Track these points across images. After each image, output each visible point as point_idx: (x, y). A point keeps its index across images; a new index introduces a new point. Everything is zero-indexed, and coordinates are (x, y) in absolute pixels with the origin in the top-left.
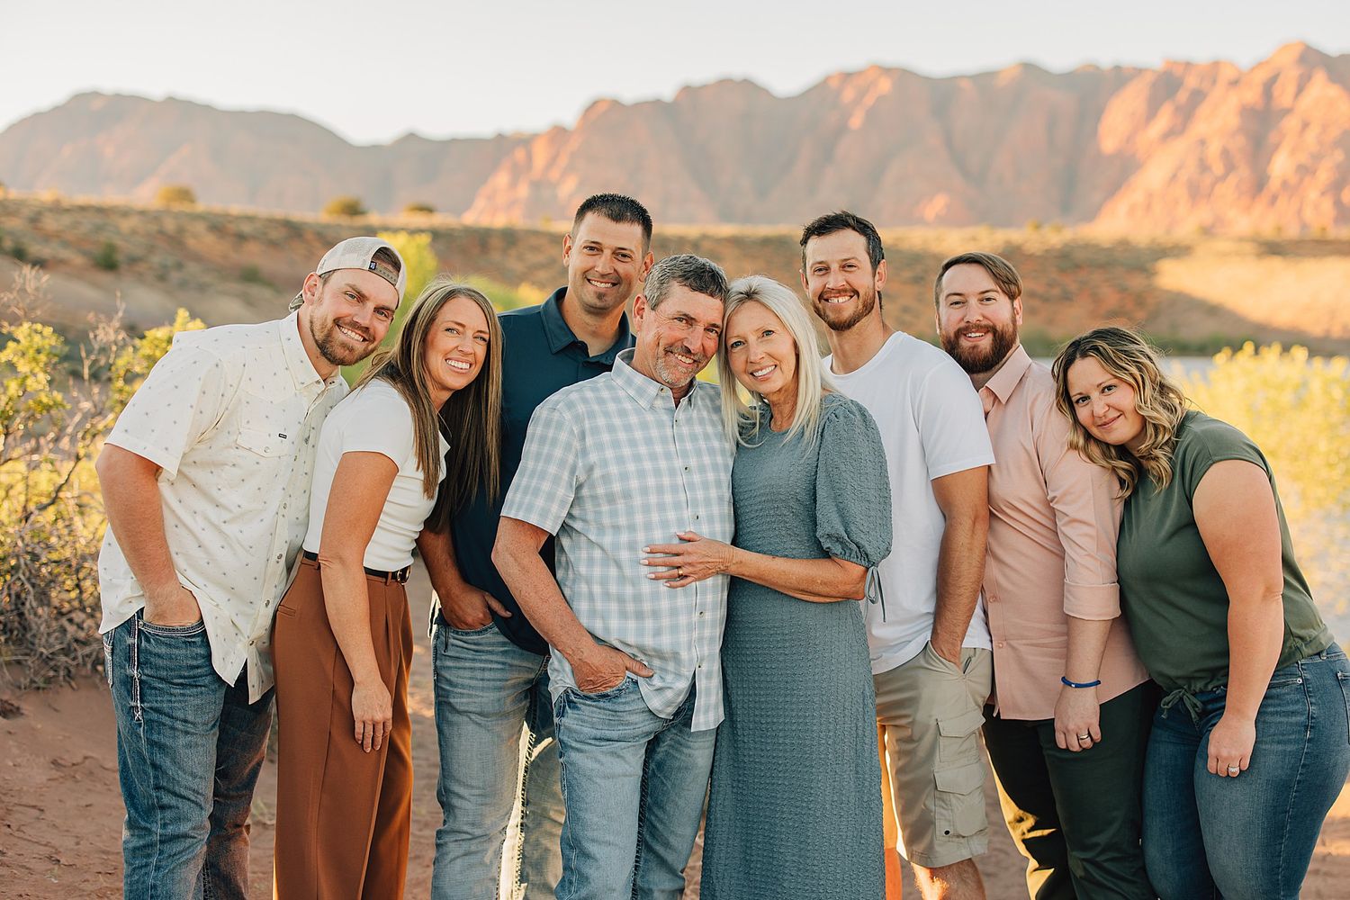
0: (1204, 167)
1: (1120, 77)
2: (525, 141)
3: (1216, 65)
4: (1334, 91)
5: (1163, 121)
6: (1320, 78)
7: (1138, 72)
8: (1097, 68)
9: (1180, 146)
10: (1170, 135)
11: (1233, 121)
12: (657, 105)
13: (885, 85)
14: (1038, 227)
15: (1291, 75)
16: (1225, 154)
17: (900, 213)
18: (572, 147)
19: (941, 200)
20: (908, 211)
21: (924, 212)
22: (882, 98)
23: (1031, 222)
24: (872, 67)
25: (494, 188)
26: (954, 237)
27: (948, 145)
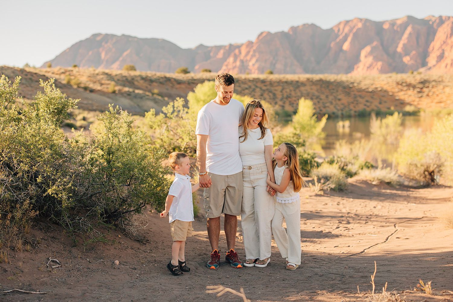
1: (442, 20)
2: (239, 47)
7: (449, 18)
8: (433, 16)
12: (283, 33)
13: (360, 25)
17: (365, 68)
18: (254, 48)
19: (380, 64)
20: (368, 68)
21: (374, 68)
22: (359, 29)
23: (411, 71)
24: (356, 18)
25: (229, 63)
26: (384, 76)
27: (382, 44)
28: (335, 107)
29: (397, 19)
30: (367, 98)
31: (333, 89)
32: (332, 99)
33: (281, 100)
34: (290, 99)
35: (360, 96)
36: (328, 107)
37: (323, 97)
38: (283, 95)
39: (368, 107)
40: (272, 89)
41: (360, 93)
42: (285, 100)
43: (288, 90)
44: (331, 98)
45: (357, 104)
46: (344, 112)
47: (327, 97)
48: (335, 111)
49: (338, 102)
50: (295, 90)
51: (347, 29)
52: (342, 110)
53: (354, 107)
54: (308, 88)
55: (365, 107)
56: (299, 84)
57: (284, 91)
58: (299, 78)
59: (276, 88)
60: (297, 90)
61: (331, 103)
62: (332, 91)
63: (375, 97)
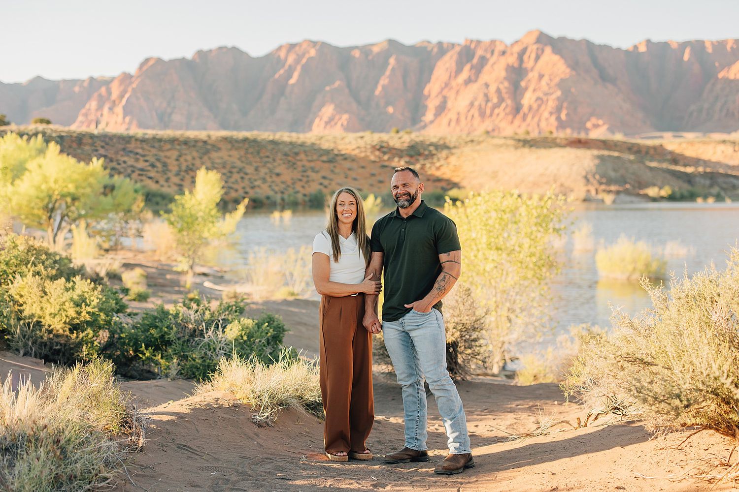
0: (488, 99)
1: (442, 49)
2: (107, 83)
3: (493, 42)
4: (556, 58)
5: (465, 74)
6: (548, 50)
7: (453, 45)
8: (429, 42)
9: (474, 87)
10: (468, 82)
11: (503, 74)
12: (183, 60)
13: (313, 52)
14: (398, 132)
15: (533, 49)
16: (498, 91)
17: (323, 124)
18: (134, 86)
19: (345, 117)
20: (327, 123)
21: (336, 124)
22: (311, 59)
23: (394, 129)
24: (305, 41)
25: (89, 109)
26: (351, 136)
27: (349, 86)
28: (270, 186)
29: (373, 45)
30: (323, 173)
31: (268, 157)
32: (266, 174)
33: (177, 175)
34: (192, 174)
35: (313, 169)
36: (259, 186)
37: (250, 170)
38: (179, 166)
39: (326, 187)
40: (162, 154)
41: (312, 164)
42: (183, 173)
43: (189, 158)
44: (263, 171)
45: (308, 182)
46: (286, 197)
47: (257, 169)
48: (271, 193)
49: (275, 178)
50: (201, 158)
51: (291, 59)
52: (282, 193)
53: (303, 187)
54: (223, 154)
55: (321, 187)
56: (209, 147)
57: (182, 160)
58: (209, 137)
59: (168, 154)
60: (206, 158)
61: (264, 180)
62: (267, 159)
63: (337, 170)
